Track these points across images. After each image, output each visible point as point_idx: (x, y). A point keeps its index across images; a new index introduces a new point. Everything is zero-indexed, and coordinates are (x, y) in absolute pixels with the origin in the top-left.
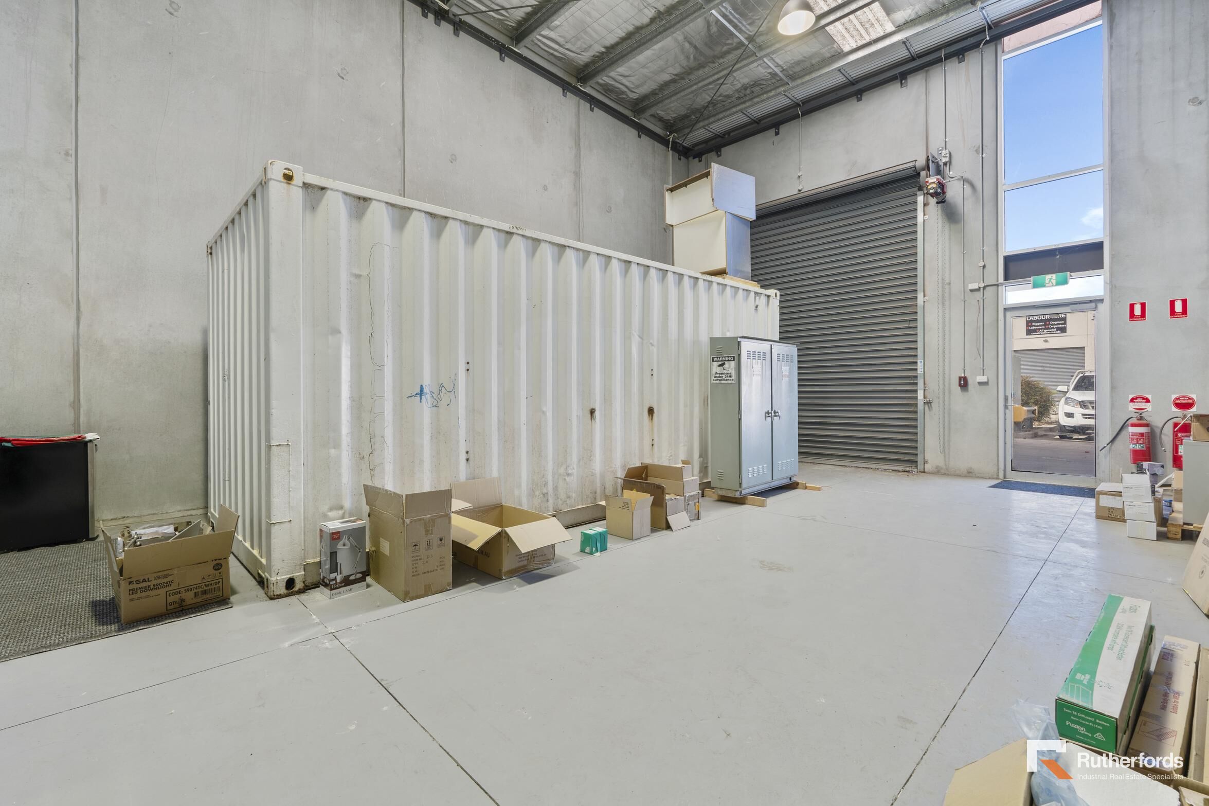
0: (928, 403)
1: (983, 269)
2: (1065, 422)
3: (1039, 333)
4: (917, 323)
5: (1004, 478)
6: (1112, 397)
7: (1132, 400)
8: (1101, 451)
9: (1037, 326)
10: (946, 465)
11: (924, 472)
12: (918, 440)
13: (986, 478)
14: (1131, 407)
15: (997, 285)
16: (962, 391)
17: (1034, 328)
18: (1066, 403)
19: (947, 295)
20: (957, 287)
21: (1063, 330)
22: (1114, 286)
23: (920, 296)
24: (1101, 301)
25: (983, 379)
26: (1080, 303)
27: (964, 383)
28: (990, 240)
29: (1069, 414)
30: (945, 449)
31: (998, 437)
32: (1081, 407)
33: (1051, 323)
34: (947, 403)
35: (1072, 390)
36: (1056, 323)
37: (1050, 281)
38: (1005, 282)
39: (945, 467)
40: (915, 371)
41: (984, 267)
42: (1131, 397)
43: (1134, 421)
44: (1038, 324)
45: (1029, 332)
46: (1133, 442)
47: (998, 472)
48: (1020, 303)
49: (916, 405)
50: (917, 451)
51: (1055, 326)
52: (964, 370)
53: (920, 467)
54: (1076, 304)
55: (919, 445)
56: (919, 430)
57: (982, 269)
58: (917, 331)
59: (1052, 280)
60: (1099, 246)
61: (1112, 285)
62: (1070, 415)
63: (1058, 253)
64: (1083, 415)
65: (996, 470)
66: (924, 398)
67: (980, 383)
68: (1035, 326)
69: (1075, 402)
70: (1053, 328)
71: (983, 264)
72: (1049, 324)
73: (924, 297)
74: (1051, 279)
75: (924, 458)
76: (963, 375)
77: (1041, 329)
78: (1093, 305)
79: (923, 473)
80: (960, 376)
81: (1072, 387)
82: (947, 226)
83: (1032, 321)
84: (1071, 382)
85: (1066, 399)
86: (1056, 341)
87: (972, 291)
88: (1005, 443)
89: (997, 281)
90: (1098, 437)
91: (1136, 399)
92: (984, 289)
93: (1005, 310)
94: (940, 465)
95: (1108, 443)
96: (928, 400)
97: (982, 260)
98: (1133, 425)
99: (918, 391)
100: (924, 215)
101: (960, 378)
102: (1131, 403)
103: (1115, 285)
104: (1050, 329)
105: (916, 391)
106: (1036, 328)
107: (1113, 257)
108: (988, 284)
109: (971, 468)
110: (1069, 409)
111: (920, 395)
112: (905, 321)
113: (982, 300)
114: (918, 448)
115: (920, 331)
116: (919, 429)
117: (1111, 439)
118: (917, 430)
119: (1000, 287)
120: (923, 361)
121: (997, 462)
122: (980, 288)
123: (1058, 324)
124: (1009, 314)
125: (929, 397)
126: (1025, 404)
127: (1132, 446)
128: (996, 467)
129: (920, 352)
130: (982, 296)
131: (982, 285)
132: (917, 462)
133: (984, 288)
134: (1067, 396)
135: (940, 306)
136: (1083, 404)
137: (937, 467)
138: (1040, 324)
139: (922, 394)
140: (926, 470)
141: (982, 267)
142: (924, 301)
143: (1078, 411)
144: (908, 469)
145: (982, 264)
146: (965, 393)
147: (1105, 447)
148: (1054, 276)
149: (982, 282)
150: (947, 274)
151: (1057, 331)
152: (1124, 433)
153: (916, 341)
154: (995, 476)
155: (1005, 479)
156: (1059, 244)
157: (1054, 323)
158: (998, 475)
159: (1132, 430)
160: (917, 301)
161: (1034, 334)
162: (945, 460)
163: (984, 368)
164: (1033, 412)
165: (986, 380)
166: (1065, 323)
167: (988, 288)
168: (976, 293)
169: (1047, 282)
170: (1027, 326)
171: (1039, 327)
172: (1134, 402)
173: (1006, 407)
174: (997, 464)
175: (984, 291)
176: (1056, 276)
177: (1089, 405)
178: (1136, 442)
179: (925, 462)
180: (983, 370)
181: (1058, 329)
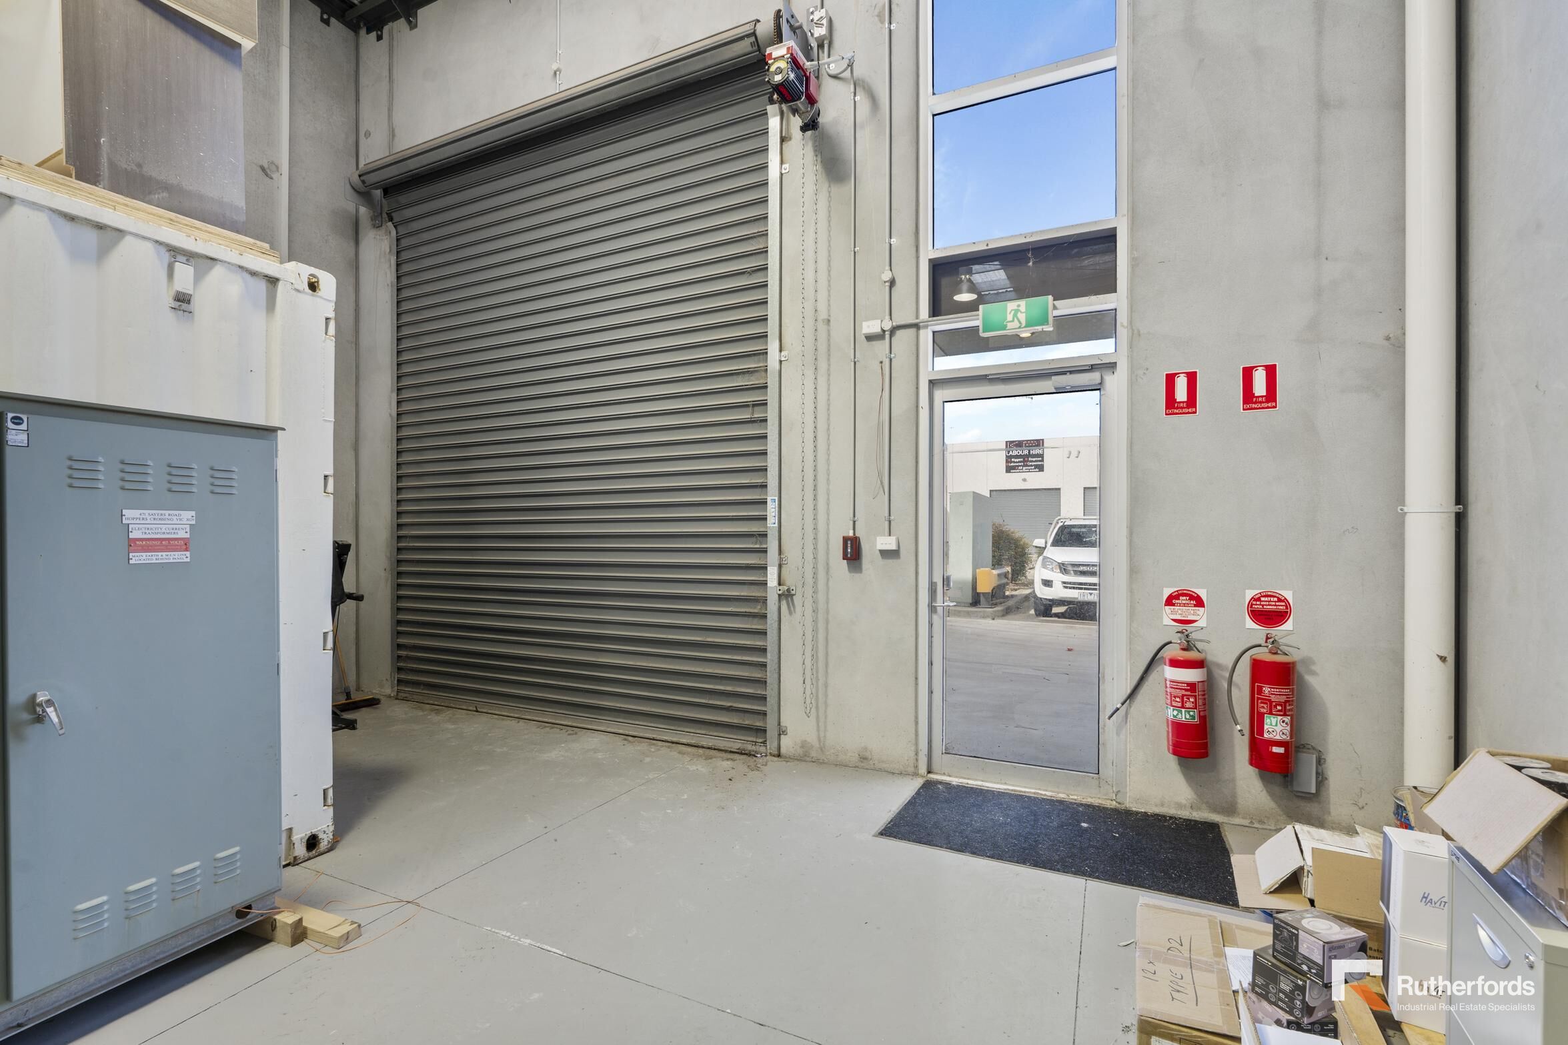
0: (787, 596)
1: (891, 287)
2: (1043, 593)
3: (1018, 471)
4: (766, 412)
5: (929, 772)
6: (1131, 591)
7: (1170, 601)
8: (1110, 717)
9: (1016, 462)
10: (819, 740)
11: (779, 756)
12: (768, 682)
13: (893, 773)
14: (1168, 615)
15: (916, 326)
16: (850, 571)
17: (1012, 464)
18: (1044, 566)
19: (822, 348)
20: (841, 330)
21: (1041, 468)
22: (1136, 332)
23: (773, 346)
24: (1112, 366)
25: (889, 543)
26: (1071, 372)
27: (853, 551)
28: (903, 221)
29: (1046, 581)
30: (816, 705)
31: (916, 678)
32: (1061, 572)
33: (1030, 459)
34: (821, 597)
35: (1051, 546)
36: (1034, 459)
37: (1015, 315)
38: (931, 319)
39: (818, 745)
40: (762, 522)
41: (892, 283)
42: (1167, 592)
43: (1174, 652)
44: (1018, 460)
45: (1009, 469)
46: (1174, 704)
47: (917, 760)
48: (959, 370)
49: (764, 601)
50: (765, 705)
51: (1033, 464)
52: (854, 522)
53: (772, 746)
54: (1064, 373)
55: (770, 692)
56: (770, 658)
57: (887, 289)
58: (766, 429)
59: (1019, 315)
60: (1107, 239)
61: (1133, 330)
62: (1047, 583)
63: (1030, 255)
64: (1064, 583)
65: (912, 754)
66: (780, 584)
67: (885, 554)
68: (1014, 462)
69: (1055, 564)
70: (1031, 466)
71: (890, 276)
72: (1028, 461)
73: (781, 351)
74: (1017, 311)
75: (779, 724)
76: (851, 534)
77: (1020, 466)
78: (1095, 377)
79: (776, 759)
80: (846, 535)
81: (1050, 541)
82: (824, 186)
83: (1011, 457)
84: (1049, 533)
85: (1043, 559)
86: (1034, 480)
87: (870, 338)
88: (931, 692)
89: (917, 318)
90: (1104, 683)
91: (1177, 597)
92: (891, 335)
93: (933, 383)
94: (809, 740)
95: (1122, 701)
96: (786, 588)
97: (888, 268)
98: (1175, 663)
99: (768, 568)
100: (782, 162)
101: (845, 539)
102: (1167, 607)
103: (1139, 331)
104: (1029, 466)
105: (763, 568)
106: (1015, 464)
107: (1134, 263)
108: (899, 323)
109: (866, 749)
110: (1048, 575)
111: (772, 581)
112: (744, 406)
113: (888, 360)
114: (768, 699)
115: (772, 430)
116: (769, 655)
117: (1129, 691)
118: (766, 657)
119: (922, 332)
120: (777, 498)
121: (914, 736)
122: (884, 331)
123: (1036, 461)
124: (940, 394)
125: (790, 580)
126: (997, 563)
127: (1171, 713)
128: (913, 748)
129: (772, 478)
130: (887, 351)
131: (887, 325)
132: (765, 731)
133: (893, 331)
134: (1045, 554)
135: (810, 373)
136: (1063, 568)
137: (804, 744)
138: (1020, 460)
139: (776, 576)
140: (783, 751)
141: (887, 284)
142: (781, 362)
143: (1058, 577)
144: (749, 747)
145: (887, 276)
146: (857, 575)
147: (1118, 709)
148: (1022, 303)
149: (887, 317)
150: (822, 295)
151: (1035, 469)
152: (1153, 677)
153: (764, 453)
154: (911, 769)
155: (932, 776)
156: (1032, 234)
157: (1032, 459)
158: (916, 767)
159: (1172, 673)
160: (766, 360)
161: (1013, 471)
162: (818, 730)
163: (892, 518)
164: (1005, 575)
165: (894, 547)
166: (1042, 461)
167: (899, 333)
168: (877, 344)
169: (1010, 317)
170: (1007, 462)
171: (1017, 464)
172: (1173, 605)
173: (932, 609)
174: (914, 742)
175: (893, 339)
176: (1026, 304)
177: (1070, 568)
178: (1180, 705)
179: (781, 732)
180: (890, 522)
181: (1036, 467)
